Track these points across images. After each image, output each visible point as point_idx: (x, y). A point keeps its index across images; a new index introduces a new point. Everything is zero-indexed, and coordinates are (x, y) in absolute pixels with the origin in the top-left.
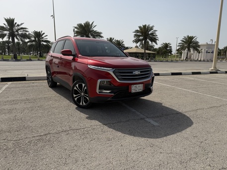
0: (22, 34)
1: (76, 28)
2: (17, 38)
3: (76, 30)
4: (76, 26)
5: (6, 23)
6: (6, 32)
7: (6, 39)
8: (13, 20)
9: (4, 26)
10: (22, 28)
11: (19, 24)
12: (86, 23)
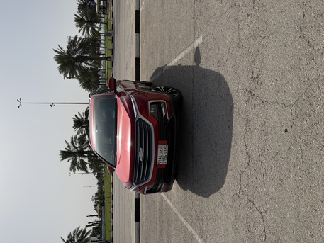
0: (79, 143)
1: (65, 76)
2: (85, 148)
3: (68, 76)
4: (62, 75)
5: (67, 159)
6: (78, 159)
7: (86, 160)
8: (63, 152)
9: (71, 161)
10: (72, 143)
11: (67, 145)
12: (57, 60)
